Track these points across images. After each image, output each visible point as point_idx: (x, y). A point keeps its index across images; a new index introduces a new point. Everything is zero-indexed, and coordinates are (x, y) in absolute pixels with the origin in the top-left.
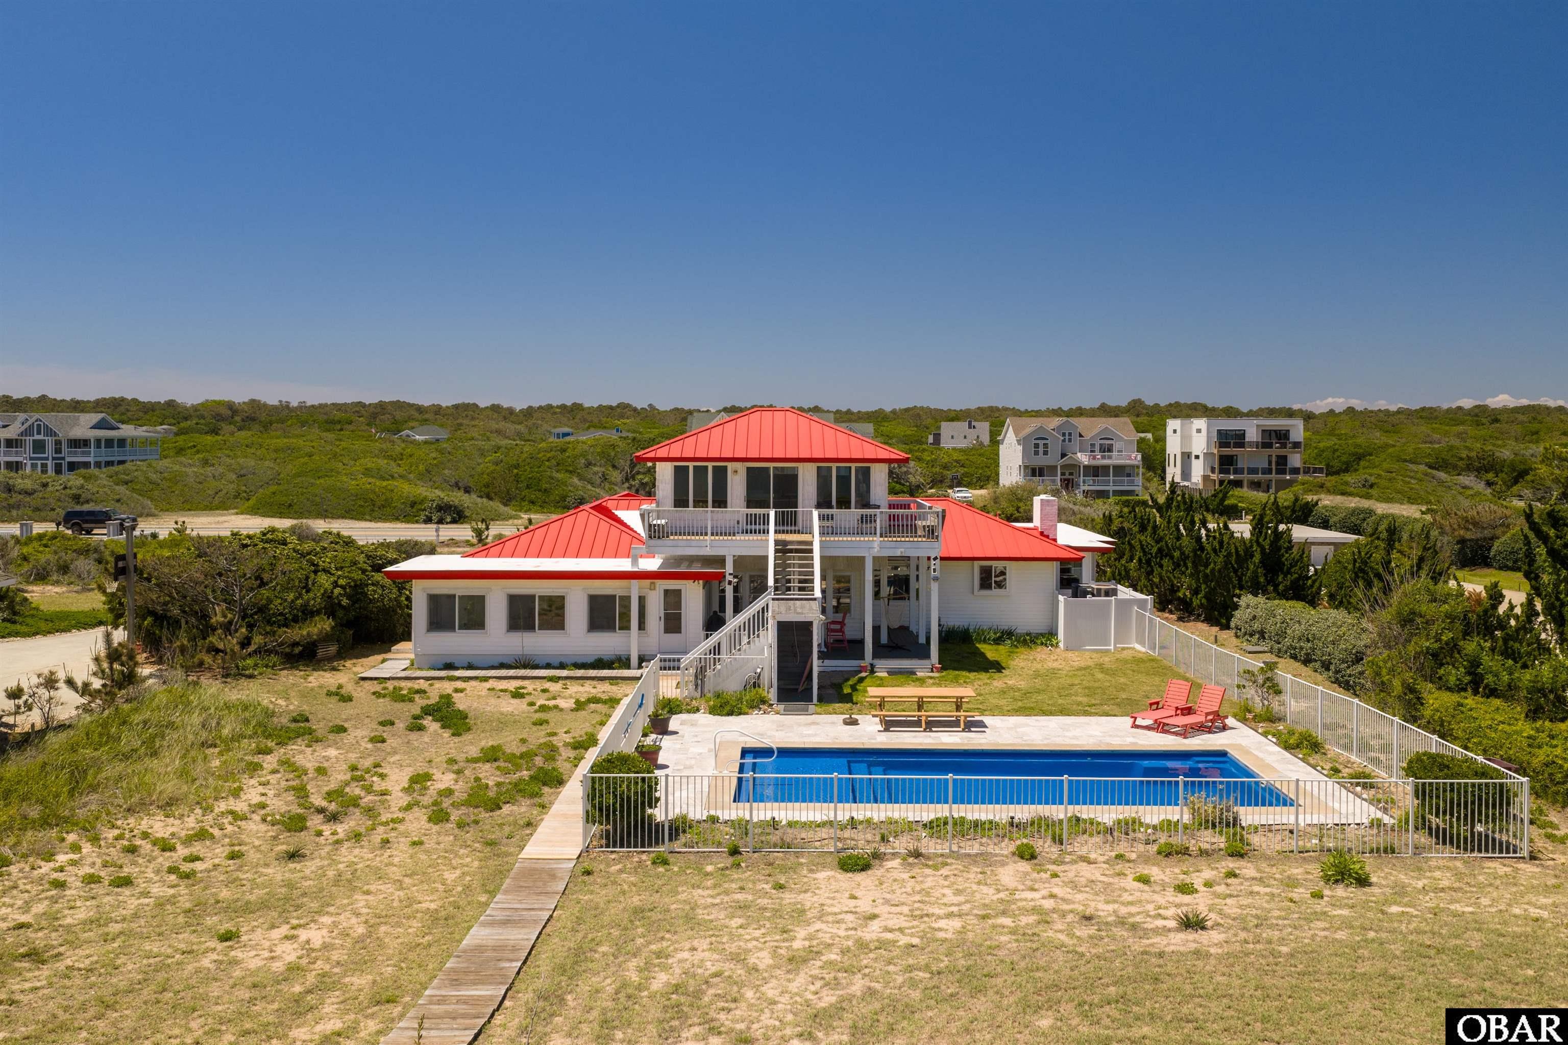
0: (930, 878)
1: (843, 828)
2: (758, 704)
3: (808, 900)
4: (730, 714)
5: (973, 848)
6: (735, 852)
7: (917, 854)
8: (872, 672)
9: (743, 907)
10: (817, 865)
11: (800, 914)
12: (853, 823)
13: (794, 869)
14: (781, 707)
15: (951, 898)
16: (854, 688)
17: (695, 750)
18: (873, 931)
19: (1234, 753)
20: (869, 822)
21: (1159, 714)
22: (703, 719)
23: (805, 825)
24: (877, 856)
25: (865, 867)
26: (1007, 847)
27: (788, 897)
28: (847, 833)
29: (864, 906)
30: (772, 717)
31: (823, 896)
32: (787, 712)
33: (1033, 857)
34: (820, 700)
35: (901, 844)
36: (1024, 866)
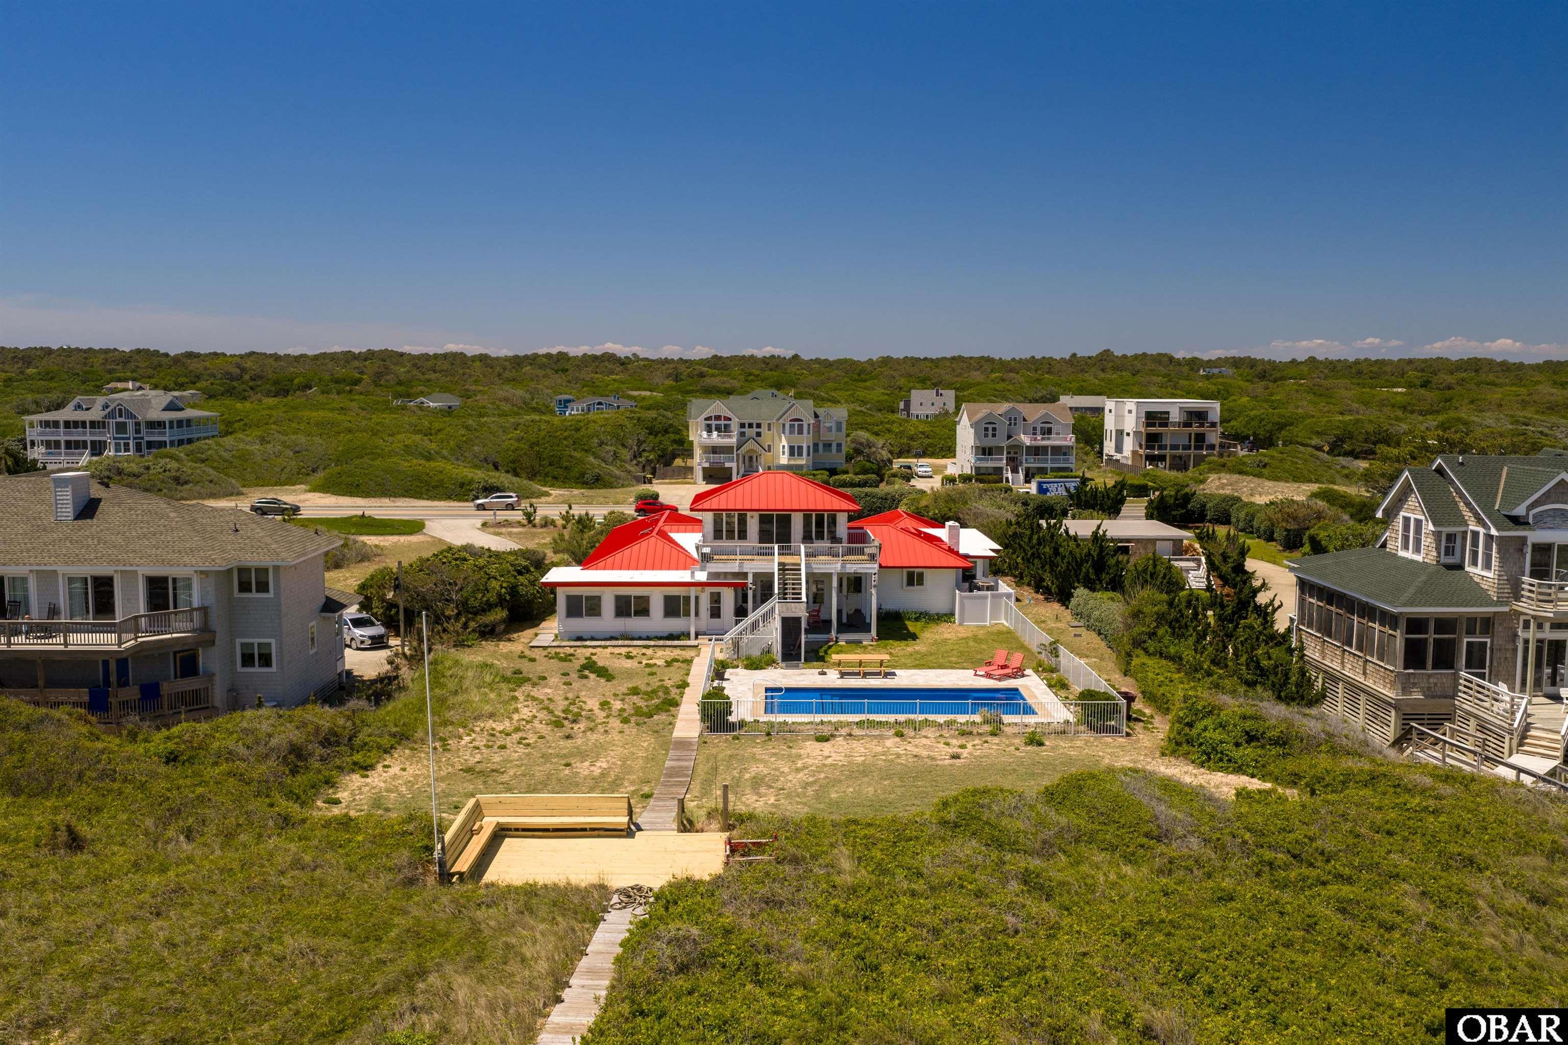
0: (855, 744)
1: (817, 724)
2: (771, 663)
3: (802, 752)
4: (756, 669)
5: (876, 732)
6: (768, 734)
7: (850, 735)
8: (837, 642)
9: (775, 754)
10: (807, 738)
11: (799, 756)
12: (822, 723)
13: (795, 741)
14: (784, 665)
15: (862, 750)
16: (826, 652)
17: (740, 689)
18: (829, 761)
19: (1021, 690)
20: (830, 722)
21: (989, 669)
22: (741, 671)
23: (800, 724)
24: (833, 736)
25: (827, 740)
26: (892, 731)
27: (794, 751)
28: (820, 727)
29: (826, 753)
30: (779, 671)
31: (808, 750)
32: (787, 667)
33: (902, 736)
34: (806, 660)
35: (844, 731)
36: (898, 739)
